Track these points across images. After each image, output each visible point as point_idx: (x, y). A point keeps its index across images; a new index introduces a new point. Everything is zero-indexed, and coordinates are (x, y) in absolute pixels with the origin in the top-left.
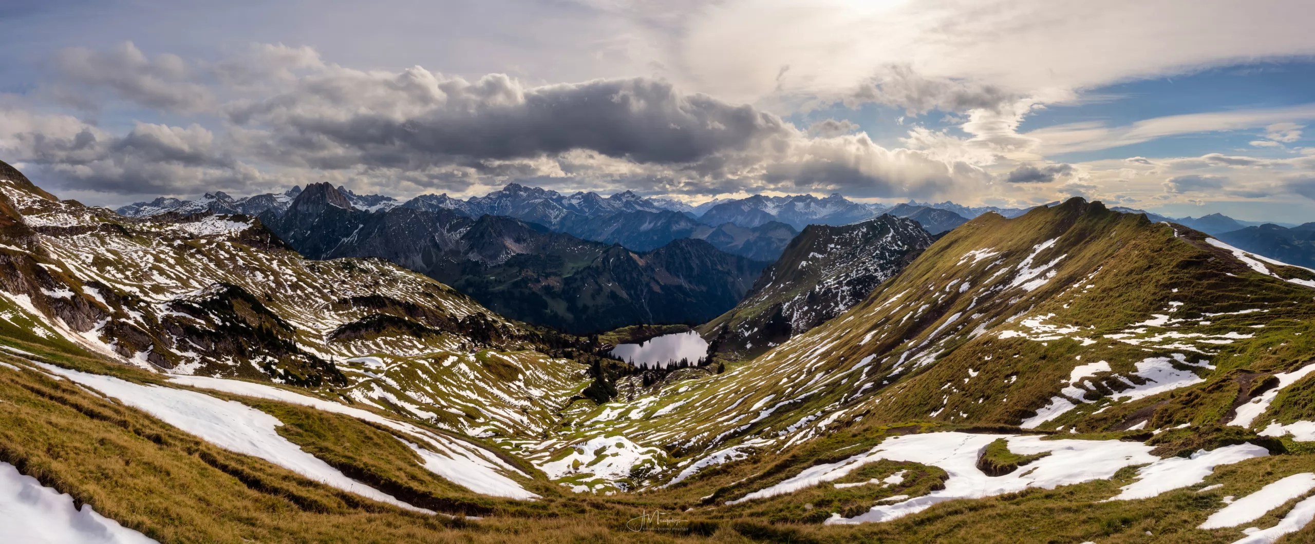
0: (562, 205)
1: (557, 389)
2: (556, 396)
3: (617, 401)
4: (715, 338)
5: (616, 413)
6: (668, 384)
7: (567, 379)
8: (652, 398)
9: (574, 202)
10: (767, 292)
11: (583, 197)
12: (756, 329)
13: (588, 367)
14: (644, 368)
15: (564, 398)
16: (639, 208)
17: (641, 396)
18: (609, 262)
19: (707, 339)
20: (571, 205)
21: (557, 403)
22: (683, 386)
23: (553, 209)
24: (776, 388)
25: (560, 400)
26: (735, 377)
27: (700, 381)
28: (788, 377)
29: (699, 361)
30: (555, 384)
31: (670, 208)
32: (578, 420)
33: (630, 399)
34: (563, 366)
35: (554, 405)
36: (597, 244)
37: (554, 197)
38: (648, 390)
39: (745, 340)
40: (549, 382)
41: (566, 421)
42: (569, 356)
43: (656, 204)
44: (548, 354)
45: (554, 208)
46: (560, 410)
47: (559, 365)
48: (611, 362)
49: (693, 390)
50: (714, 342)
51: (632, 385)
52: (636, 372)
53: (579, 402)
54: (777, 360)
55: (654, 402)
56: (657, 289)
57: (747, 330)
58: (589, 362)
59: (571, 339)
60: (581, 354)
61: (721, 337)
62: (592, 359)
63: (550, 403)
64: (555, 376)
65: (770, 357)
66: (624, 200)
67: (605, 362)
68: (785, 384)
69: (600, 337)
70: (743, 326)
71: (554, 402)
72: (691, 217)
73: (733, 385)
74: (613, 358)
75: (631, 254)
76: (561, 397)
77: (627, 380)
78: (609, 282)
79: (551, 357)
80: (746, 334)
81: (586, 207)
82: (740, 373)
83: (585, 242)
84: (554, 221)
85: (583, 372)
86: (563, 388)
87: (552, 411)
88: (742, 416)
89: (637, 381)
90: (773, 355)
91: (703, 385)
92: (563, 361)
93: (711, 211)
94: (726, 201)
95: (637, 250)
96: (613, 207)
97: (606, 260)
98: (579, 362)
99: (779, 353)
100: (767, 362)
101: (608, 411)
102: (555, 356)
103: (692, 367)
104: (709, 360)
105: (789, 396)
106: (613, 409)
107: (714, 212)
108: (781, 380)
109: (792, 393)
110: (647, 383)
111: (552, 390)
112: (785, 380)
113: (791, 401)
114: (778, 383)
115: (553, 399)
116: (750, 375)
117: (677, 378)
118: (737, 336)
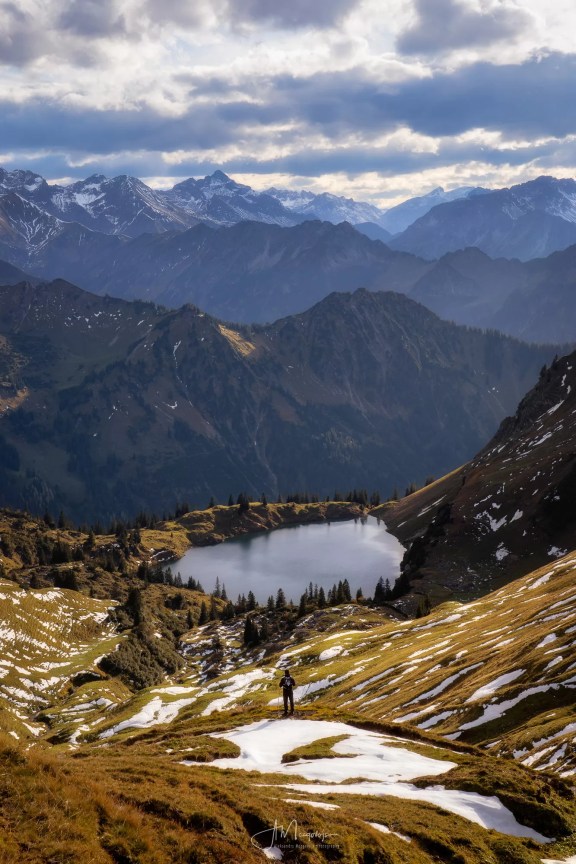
0: (50, 207)
1: (38, 660)
2: (35, 678)
3: (181, 682)
4: (421, 534)
5: (174, 709)
6: (300, 641)
7: (61, 636)
8: (258, 673)
9: (82, 200)
10: (550, 423)
11: (104, 188)
12: (518, 515)
13: (112, 604)
14: (249, 604)
15: (54, 680)
16: (245, 215)
17: (238, 668)
18: (170, 350)
19: (402, 536)
20: (74, 207)
21: (37, 693)
22: (331, 644)
23: (28, 219)
24: (528, 656)
25: (46, 683)
26: (450, 627)
27: (372, 634)
28: (560, 633)
29: (379, 588)
30: (32, 648)
31: (323, 217)
32: (85, 728)
33: (212, 675)
34: (51, 607)
35: (30, 697)
36: (139, 307)
37: (32, 188)
38: (255, 656)
39: (495, 539)
40: (19, 645)
41: (56, 732)
42: (66, 582)
43: (287, 204)
44: (14, 579)
45: (31, 214)
46: (42, 707)
47: (42, 604)
48: (172, 592)
49: (353, 654)
50: (417, 542)
51: (218, 645)
52: (228, 615)
53: (90, 686)
54: (551, 590)
55: (262, 681)
56: (287, 413)
57: (497, 515)
58: (115, 595)
59: (72, 541)
60: (95, 577)
61: (436, 531)
62: (123, 586)
63: (21, 693)
64: (31, 629)
65: (538, 584)
66: (209, 195)
67: (154, 592)
68: (550, 646)
69: (145, 534)
70: (487, 506)
71: (32, 690)
72: (373, 238)
73: (442, 647)
74: (177, 583)
75: (224, 331)
76: (47, 677)
77: (206, 633)
78: (171, 399)
79: (22, 587)
80: (495, 526)
81: (111, 212)
82: (464, 618)
83: (110, 303)
84: (32, 249)
85: (101, 617)
86: (53, 658)
87: (27, 712)
88: (444, 715)
89: (229, 637)
90: (546, 577)
91: (374, 645)
92: (53, 595)
93: (426, 218)
94: (463, 195)
95: (240, 321)
96: (182, 214)
97: (162, 345)
98: (92, 594)
99: (561, 573)
100: (528, 594)
101: (155, 705)
102: (34, 584)
103: (360, 601)
104: (403, 586)
105: (555, 674)
106: (167, 699)
107: (433, 223)
108: (542, 639)
109: (563, 668)
110: (253, 641)
111: (24, 664)
112: (551, 638)
113: (555, 686)
114: (534, 644)
115: (27, 683)
116: (485, 625)
117: (324, 627)
118: (471, 528)
